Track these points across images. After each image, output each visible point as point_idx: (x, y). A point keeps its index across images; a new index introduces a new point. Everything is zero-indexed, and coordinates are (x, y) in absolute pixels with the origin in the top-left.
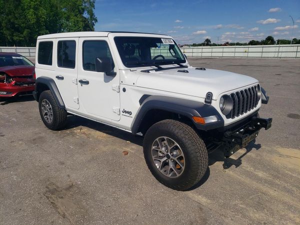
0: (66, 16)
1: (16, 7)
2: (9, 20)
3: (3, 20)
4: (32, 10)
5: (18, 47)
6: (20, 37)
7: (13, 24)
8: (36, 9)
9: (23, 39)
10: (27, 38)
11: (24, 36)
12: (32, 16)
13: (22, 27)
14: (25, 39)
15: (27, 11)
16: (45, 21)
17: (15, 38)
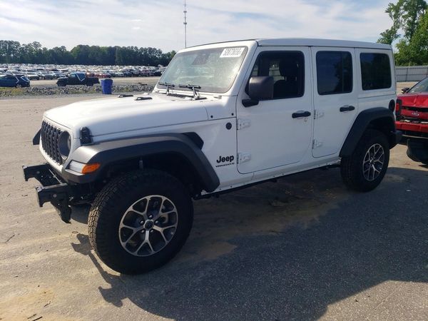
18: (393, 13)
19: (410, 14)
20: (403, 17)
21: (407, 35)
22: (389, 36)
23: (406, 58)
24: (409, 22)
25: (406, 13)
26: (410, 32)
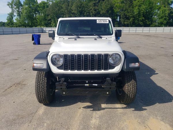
0: (158, 7)
1: (129, 7)
2: (124, 14)
3: (122, 14)
4: (137, 7)
5: (124, 27)
6: (128, 22)
7: (126, 15)
8: (140, 6)
9: (129, 23)
10: (131, 23)
11: (130, 22)
12: (136, 10)
13: (130, 17)
14: (130, 23)
15: (134, 8)
16: (143, 13)
17: (125, 23)
18: (10, 6)
19: (17, 8)
20: (15, 8)
21: (18, 15)
22: (11, 15)
23: (20, 24)
24: (17, 10)
25: (15, 7)
26: (19, 15)
